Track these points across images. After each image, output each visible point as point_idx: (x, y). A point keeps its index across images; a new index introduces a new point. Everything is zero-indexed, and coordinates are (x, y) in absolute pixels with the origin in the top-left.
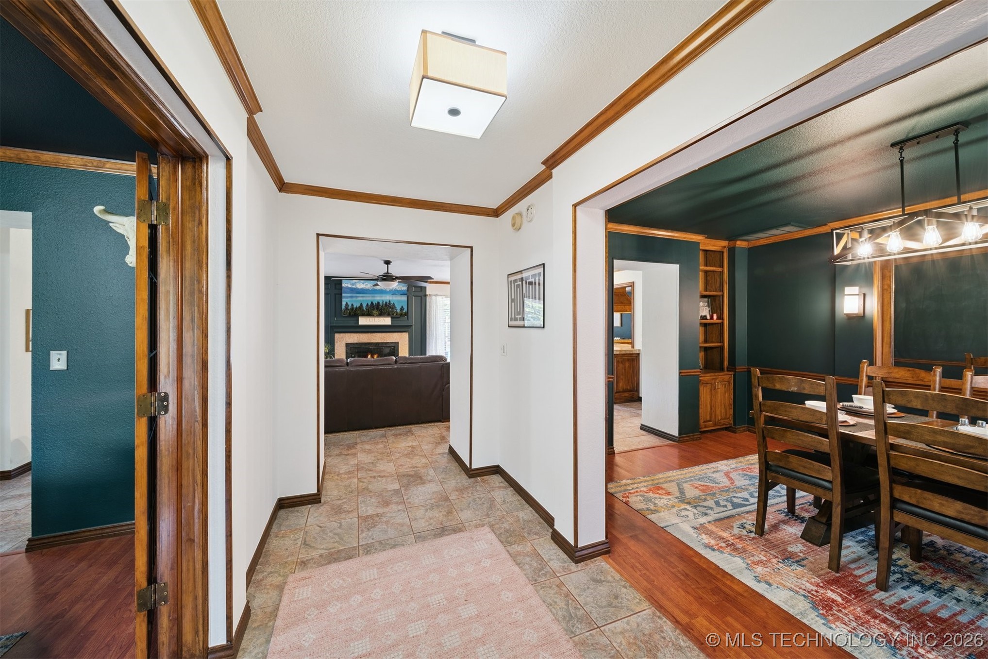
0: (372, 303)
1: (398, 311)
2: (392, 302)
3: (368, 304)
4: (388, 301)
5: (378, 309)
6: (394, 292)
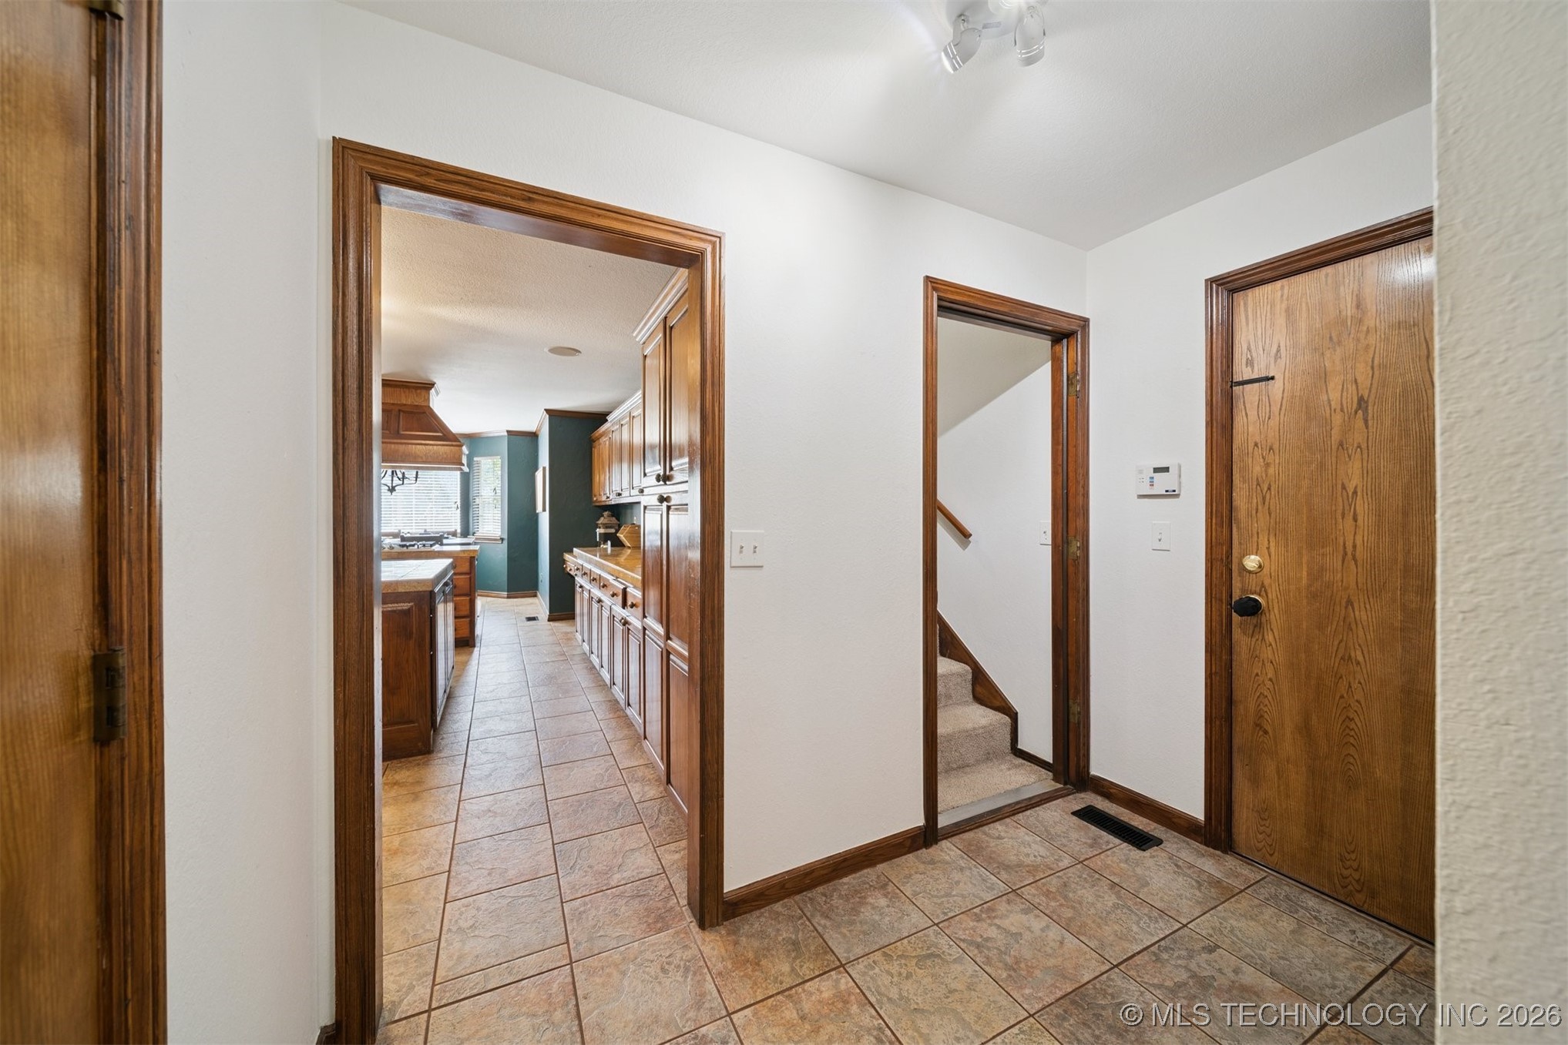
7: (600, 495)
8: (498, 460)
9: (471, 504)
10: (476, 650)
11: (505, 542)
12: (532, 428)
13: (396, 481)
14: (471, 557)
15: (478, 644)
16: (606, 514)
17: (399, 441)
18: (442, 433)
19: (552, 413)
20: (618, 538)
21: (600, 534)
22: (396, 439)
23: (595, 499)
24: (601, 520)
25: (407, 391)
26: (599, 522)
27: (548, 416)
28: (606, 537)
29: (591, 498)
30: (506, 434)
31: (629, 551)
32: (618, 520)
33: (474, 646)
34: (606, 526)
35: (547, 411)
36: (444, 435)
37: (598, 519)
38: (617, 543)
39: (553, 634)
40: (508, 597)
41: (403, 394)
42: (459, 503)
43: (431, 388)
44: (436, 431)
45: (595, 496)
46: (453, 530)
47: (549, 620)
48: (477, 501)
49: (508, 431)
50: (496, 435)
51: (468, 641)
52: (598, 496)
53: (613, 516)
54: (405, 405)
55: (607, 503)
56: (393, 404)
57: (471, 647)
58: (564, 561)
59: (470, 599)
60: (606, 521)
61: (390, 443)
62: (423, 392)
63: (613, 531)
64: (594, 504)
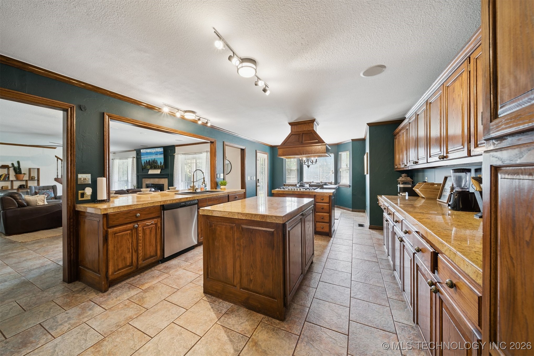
0: (146, 161)
1: (159, 165)
2: (156, 160)
3: (144, 162)
4: (154, 159)
5: (149, 164)
6: (156, 153)
7: (399, 164)
8: (348, 153)
9: (338, 171)
10: (332, 239)
11: (351, 187)
12: (362, 136)
13: (310, 163)
14: (330, 196)
15: (333, 236)
16: (403, 175)
17: (303, 146)
18: (318, 140)
19: (371, 125)
20: (414, 191)
21: (400, 188)
22: (301, 145)
23: (396, 167)
24: (400, 179)
25: (305, 125)
26: (399, 180)
27: (368, 127)
28: (404, 190)
29: (394, 167)
30: (351, 141)
31: (423, 201)
32: (412, 178)
33: (331, 237)
34: (404, 183)
35: (368, 124)
36: (319, 141)
37: (398, 178)
38: (413, 194)
39: (371, 238)
40: (352, 211)
41: (304, 127)
42: (334, 171)
43: (314, 121)
44: (316, 140)
45: (396, 165)
46: (331, 182)
47: (369, 228)
48: (340, 170)
49: (352, 140)
50: (347, 142)
51: (329, 234)
52: (398, 165)
53: (408, 176)
54: (305, 131)
55: (405, 169)
56: (301, 131)
57: (330, 237)
58: (378, 200)
59: (329, 215)
60: (403, 179)
61: (299, 147)
62: (311, 124)
63: (410, 186)
64: (395, 170)
